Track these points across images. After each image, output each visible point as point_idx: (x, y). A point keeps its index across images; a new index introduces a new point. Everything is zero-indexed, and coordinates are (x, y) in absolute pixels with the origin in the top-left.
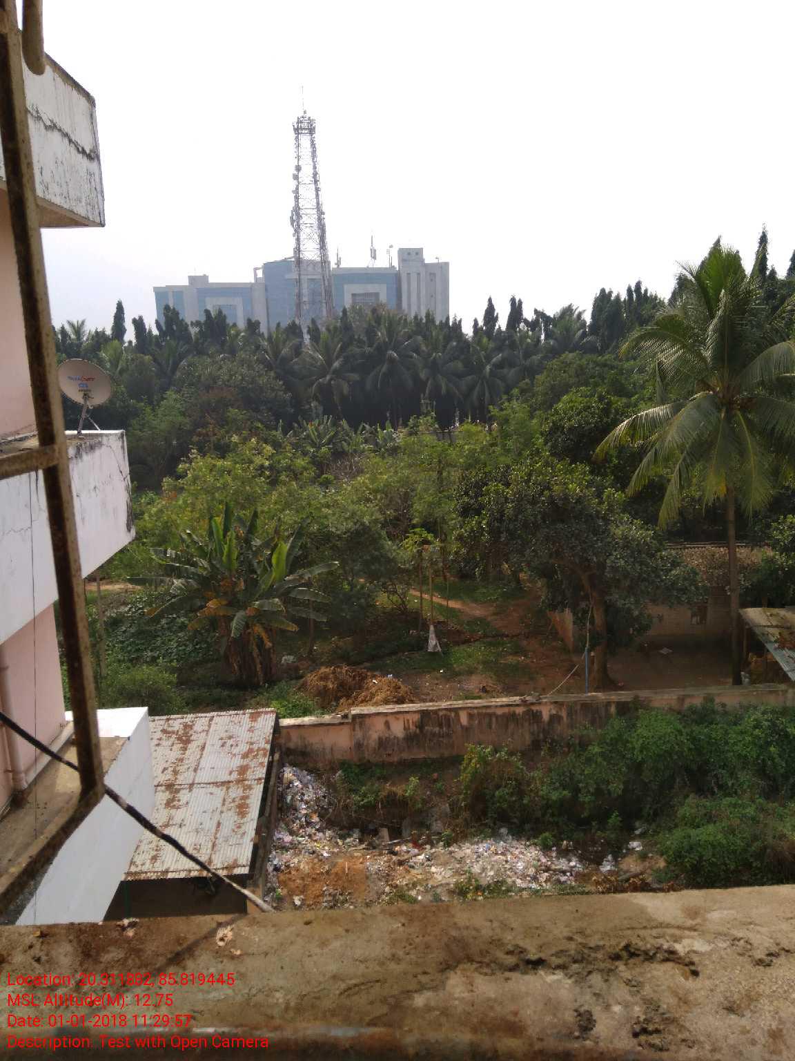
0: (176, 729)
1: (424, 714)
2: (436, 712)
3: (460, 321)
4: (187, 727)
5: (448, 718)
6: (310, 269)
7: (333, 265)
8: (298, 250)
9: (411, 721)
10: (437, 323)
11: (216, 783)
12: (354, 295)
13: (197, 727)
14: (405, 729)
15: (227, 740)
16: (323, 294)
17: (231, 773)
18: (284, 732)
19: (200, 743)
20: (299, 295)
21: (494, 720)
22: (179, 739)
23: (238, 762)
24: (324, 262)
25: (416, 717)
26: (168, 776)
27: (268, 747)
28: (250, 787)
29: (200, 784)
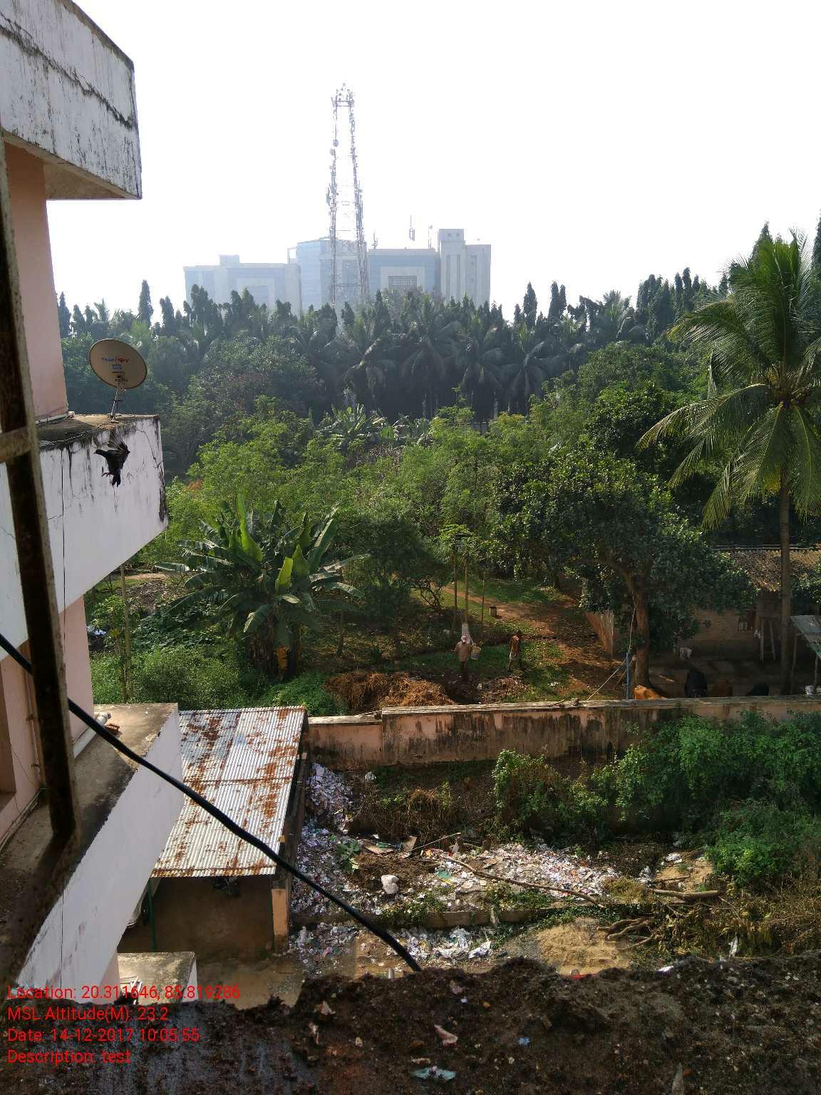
0: (202, 724)
1: (458, 716)
2: (470, 714)
3: (500, 308)
4: (214, 722)
5: (482, 722)
6: (345, 249)
7: (369, 247)
8: (333, 229)
9: (443, 725)
10: (477, 309)
11: (243, 781)
12: (390, 277)
13: (224, 722)
14: (437, 731)
15: (254, 738)
16: (359, 277)
17: (258, 771)
18: (312, 730)
19: (227, 739)
20: (334, 277)
21: (530, 724)
22: (206, 734)
23: (265, 760)
24: (361, 242)
25: (449, 719)
26: (196, 772)
27: (297, 745)
28: (277, 786)
29: (227, 781)
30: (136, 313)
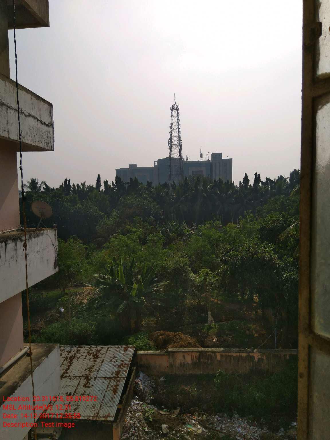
0: (93, 352)
1: (201, 353)
2: (206, 353)
4: (98, 351)
5: (211, 356)
7: (185, 160)
8: (170, 154)
9: (194, 356)
10: (224, 183)
11: (106, 378)
12: (193, 171)
13: (102, 352)
14: (192, 359)
15: (113, 359)
16: (180, 172)
17: (112, 374)
18: (138, 356)
19: (102, 359)
20: (170, 172)
21: (232, 358)
22: (94, 356)
23: (116, 369)
24: (181, 159)
25: (197, 355)
26: (87, 372)
27: (130, 363)
28: (119, 381)
29: (99, 377)
30: (95, 186)
